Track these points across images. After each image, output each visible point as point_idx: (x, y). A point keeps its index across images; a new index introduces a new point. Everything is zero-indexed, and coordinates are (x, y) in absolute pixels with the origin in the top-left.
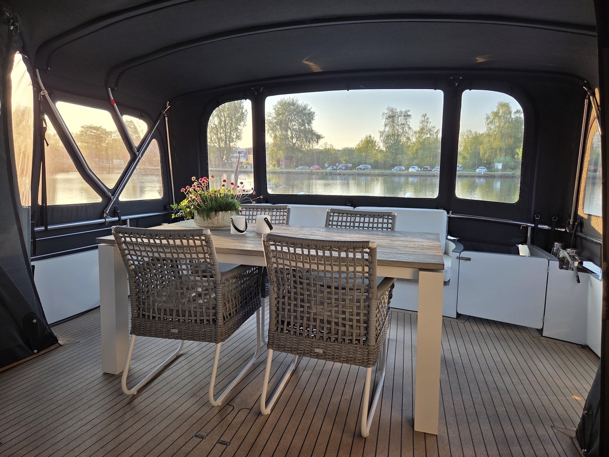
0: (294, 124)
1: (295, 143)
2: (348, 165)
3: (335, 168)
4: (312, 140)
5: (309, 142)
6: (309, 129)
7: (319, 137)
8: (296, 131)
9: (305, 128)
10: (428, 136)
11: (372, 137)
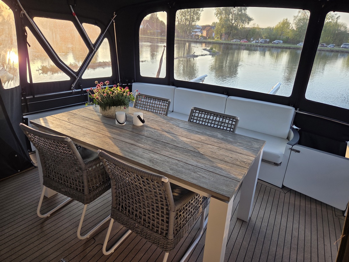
0: (234, 10)
1: (233, 24)
2: (267, 40)
3: (257, 41)
4: (245, 21)
5: (243, 23)
6: (244, 13)
7: (250, 19)
8: (235, 15)
9: (242, 12)
10: (330, 20)
11: (288, 20)
